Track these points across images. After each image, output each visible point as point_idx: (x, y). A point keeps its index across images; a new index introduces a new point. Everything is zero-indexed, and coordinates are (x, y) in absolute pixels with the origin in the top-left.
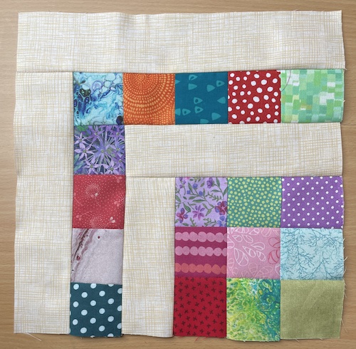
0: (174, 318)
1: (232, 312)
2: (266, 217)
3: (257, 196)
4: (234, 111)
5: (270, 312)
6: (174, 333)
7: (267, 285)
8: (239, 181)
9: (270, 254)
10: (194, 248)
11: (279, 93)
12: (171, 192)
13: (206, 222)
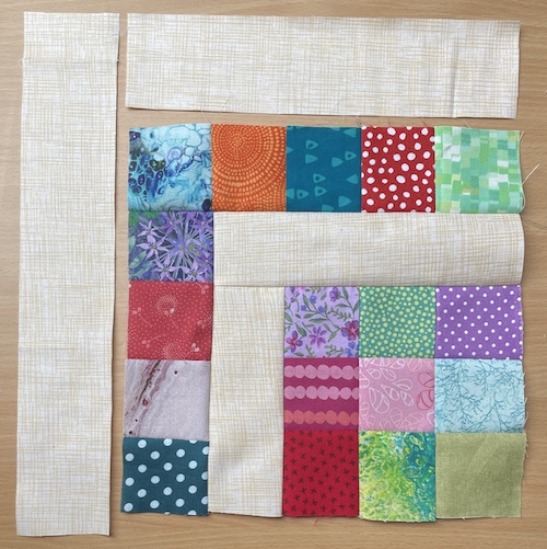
0: (284, 490)
1: (367, 479)
2: (414, 343)
3: (401, 313)
4: (371, 195)
5: (421, 479)
6: (284, 512)
7: (416, 441)
8: (375, 292)
9: (420, 395)
10: (311, 388)
11: (433, 172)
12: (279, 308)
13: (329, 350)
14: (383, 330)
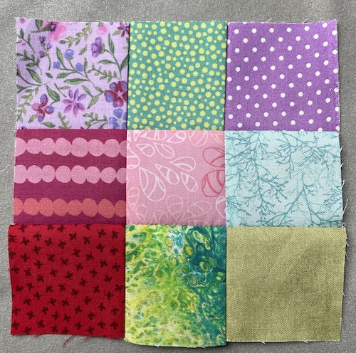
1: (136, 289)
2: (198, 111)
3: (182, 72)
5: (206, 290)
7: (200, 238)
9: (206, 178)
13: (88, 119)
14: (158, 94)
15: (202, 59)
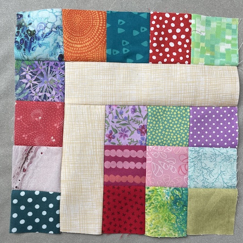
0: (103, 219)
1: (150, 213)
2: (177, 138)
3: (170, 121)
5: (179, 214)
6: (103, 232)
7: (177, 193)
8: (156, 109)
9: (180, 167)
10: (120, 163)
12: (102, 117)
13: (130, 141)
14: (160, 131)
15: (179, 116)
